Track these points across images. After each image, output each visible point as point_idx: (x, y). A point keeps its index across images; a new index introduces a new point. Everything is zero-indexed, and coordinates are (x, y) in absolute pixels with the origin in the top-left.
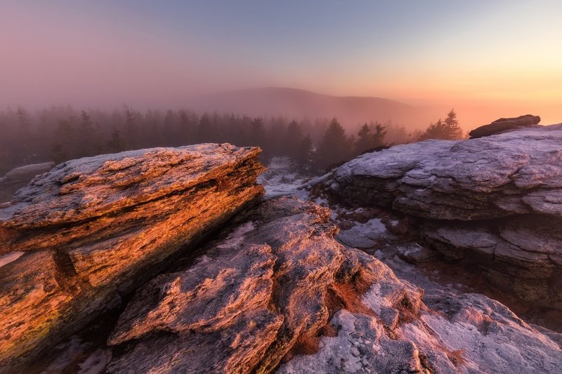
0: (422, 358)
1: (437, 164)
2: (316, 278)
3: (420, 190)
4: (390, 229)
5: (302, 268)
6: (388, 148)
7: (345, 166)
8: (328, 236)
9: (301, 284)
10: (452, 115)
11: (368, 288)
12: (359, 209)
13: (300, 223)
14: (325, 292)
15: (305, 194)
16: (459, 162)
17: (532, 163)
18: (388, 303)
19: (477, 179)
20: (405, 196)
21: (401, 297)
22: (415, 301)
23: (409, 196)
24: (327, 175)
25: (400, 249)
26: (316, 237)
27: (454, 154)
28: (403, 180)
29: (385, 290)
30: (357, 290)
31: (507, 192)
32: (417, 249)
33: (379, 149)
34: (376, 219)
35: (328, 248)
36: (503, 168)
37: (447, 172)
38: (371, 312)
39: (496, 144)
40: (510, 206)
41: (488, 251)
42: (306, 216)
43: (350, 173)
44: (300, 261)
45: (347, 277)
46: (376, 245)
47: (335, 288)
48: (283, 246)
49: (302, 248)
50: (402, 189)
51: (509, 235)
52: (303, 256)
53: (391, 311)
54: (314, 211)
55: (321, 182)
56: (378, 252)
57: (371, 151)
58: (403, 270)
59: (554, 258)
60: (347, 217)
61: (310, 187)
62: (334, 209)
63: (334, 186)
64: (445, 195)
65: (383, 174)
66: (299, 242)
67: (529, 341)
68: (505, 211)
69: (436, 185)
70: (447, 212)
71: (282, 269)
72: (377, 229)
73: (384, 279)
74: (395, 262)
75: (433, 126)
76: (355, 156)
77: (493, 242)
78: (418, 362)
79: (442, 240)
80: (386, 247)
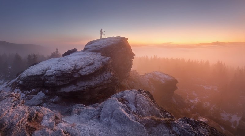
0: (64, 132)
1: (55, 67)
2: (20, 124)
3: (52, 77)
4: (46, 94)
5: (13, 122)
6: (38, 63)
7: (24, 73)
8: (21, 105)
9: (14, 129)
10: (57, 50)
11: (42, 119)
12: (33, 90)
13: (7, 103)
14: (26, 128)
15: (9, 89)
16: (61, 65)
17: (78, 62)
18: (50, 121)
19: (67, 69)
20: (48, 80)
21: (54, 117)
22: (59, 116)
23: (49, 80)
24: (17, 78)
25: (51, 100)
26: (15, 107)
27: (59, 62)
28: (46, 75)
29: (48, 117)
30: (38, 122)
31: (75, 72)
32: (57, 98)
33: (35, 64)
34: (40, 92)
35: (22, 110)
36: (72, 65)
37: (59, 69)
38: (46, 127)
39: (69, 58)
40: (76, 76)
41: (75, 90)
42: (9, 99)
43: (26, 76)
44: (11, 120)
45: (33, 119)
46: (43, 102)
47: (29, 125)
48: (2, 116)
49: (10, 114)
50: (46, 78)
51: (78, 84)
52: (12, 117)
53: (52, 123)
54: (13, 96)
55: (15, 82)
56: (45, 104)
57: (33, 65)
58: (54, 107)
59: (88, 86)
60: (29, 94)
61: (10, 85)
62: (23, 92)
63: (21, 82)
64: (59, 77)
65: (38, 74)
66: (8, 111)
67: (88, 110)
68: (76, 77)
69: (56, 74)
70: (62, 82)
71: (4, 126)
72: (42, 95)
73: (47, 113)
74: (51, 105)
75: (52, 54)
76: (27, 68)
77: (75, 87)
78: (64, 134)
79: (63, 92)
80: (46, 101)
